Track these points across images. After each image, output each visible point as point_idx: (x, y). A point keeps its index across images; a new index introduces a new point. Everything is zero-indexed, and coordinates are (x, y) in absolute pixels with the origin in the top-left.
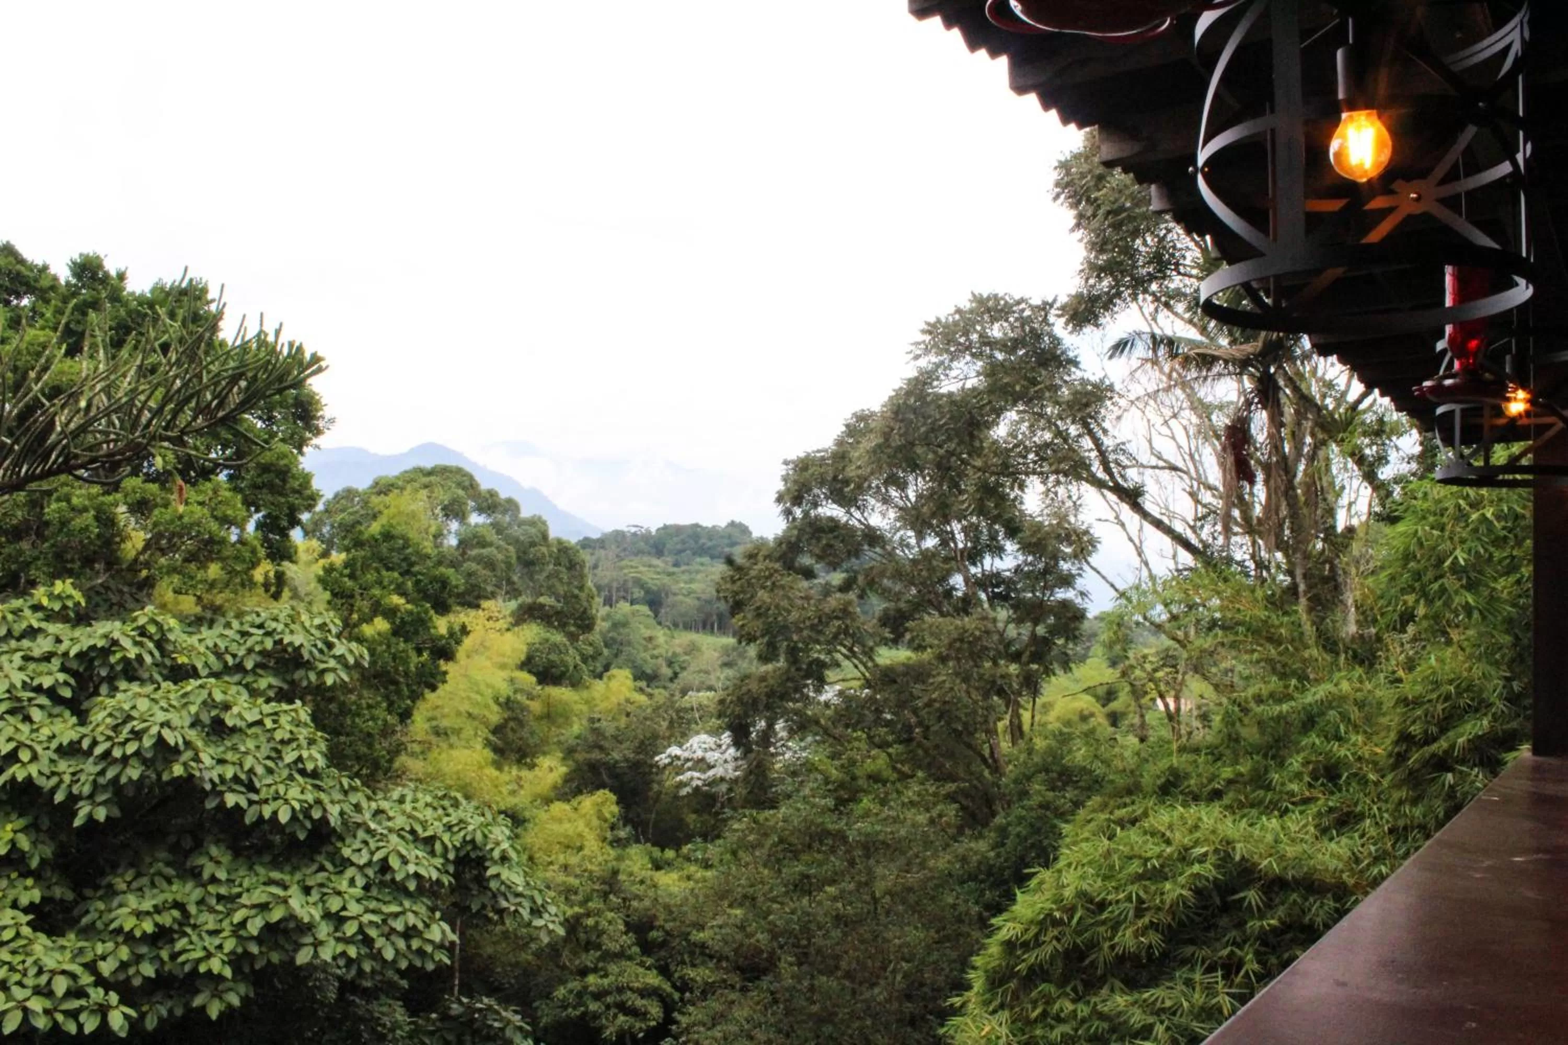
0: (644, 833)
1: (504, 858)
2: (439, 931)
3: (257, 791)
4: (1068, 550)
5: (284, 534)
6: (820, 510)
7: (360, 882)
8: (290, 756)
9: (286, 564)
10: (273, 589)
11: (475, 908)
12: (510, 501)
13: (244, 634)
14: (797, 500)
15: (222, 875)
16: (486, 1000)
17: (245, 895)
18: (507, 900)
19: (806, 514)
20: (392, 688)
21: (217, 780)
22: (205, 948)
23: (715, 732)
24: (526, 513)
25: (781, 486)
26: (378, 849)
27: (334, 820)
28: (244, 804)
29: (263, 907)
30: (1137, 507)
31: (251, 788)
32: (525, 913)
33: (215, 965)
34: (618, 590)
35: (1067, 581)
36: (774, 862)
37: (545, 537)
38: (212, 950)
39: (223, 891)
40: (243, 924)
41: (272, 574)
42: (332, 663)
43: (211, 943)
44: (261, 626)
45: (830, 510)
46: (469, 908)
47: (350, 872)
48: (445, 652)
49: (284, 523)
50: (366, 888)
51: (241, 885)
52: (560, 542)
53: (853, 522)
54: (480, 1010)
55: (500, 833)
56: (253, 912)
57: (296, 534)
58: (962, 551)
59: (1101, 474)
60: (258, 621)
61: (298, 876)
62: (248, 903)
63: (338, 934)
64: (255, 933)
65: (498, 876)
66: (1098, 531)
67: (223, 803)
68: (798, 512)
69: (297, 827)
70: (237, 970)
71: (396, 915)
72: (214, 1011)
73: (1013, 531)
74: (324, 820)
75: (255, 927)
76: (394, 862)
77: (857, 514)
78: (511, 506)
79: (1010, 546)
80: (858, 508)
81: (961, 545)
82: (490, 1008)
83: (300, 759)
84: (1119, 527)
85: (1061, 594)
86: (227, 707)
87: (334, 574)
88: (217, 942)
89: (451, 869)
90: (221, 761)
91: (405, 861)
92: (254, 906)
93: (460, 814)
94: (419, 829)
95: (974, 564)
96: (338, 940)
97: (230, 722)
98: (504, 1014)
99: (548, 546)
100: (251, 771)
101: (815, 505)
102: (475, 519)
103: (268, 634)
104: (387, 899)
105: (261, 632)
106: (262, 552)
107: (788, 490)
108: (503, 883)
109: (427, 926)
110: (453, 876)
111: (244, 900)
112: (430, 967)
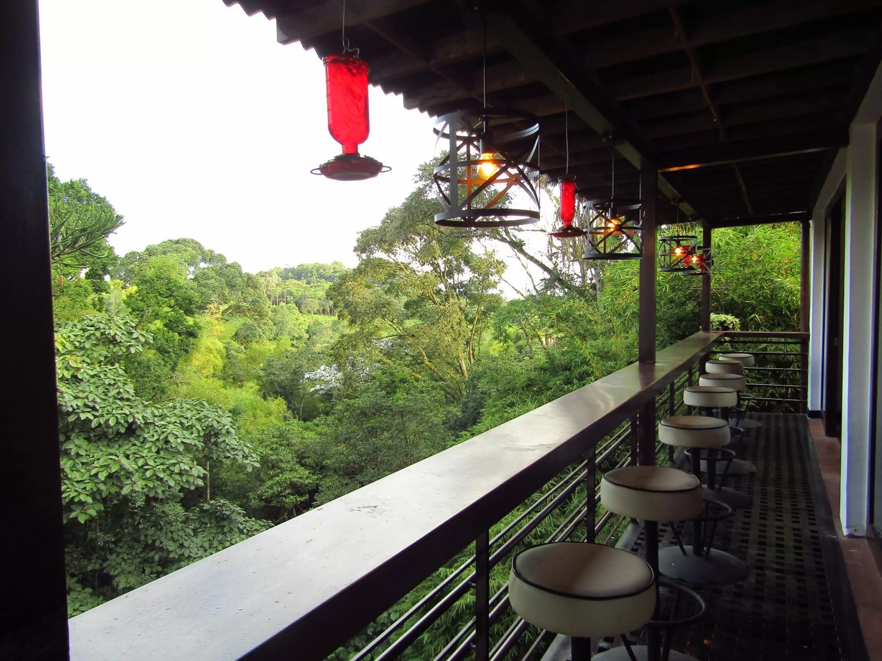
0: (298, 413)
1: (228, 432)
2: (198, 470)
3: (97, 410)
4: (493, 271)
5: (101, 278)
6: (375, 255)
7: (154, 449)
8: (113, 392)
9: (104, 294)
10: (98, 307)
11: (215, 457)
12: (220, 255)
13: (84, 330)
14: (363, 251)
15: (83, 453)
16: (222, 501)
17: (96, 462)
18: (230, 452)
19: (368, 257)
20: (167, 355)
21: (75, 407)
22: (76, 491)
23: (329, 365)
24: (229, 261)
25: (356, 244)
26: (163, 432)
27: (140, 421)
28: (91, 417)
29: (107, 466)
30: (522, 251)
31: (94, 409)
32: (240, 458)
33: (83, 498)
34: (279, 297)
35: (494, 285)
36: (359, 422)
37: (240, 273)
38: (80, 490)
39: (84, 460)
40: (96, 475)
41: (96, 299)
42: (133, 342)
43: (79, 487)
44: (92, 326)
45: (379, 254)
46: (212, 458)
47: (148, 445)
48: (191, 334)
49: (100, 272)
50: (158, 452)
51: (93, 457)
52: (248, 275)
53: (391, 260)
54: (219, 506)
55: (227, 421)
56: (101, 469)
57: (107, 278)
58: (443, 273)
59: (504, 236)
60: (90, 323)
61: (122, 450)
62: (98, 466)
63: (144, 477)
64: (103, 479)
65: (224, 441)
66: (507, 261)
67: (79, 418)
68: (364, 256)
69: (120, 427)
70: (94, 499)
71: (174, 464)
72: (82, 519)
73: (467, 263)
74: (134, 422)
75: (102, 476)
76: (171, 439)
77: (393, 256)
78: (221, 258)
79: (467, 269)
80: (393, 254)
81: (443, 270)
82: (224, 504)
83: (119, 393)
84: (517, 260)
85: (491, 291)
86: (78, 369)
87: (133, 299)
88: (83, 486)
89: (202, 440)
90: (76, 398)
91: (177, 437)
92: (101, 466)
93: (205, 413)
94: (184, 421)
95: (450, 278)
96: (144, 479)
97: (80, 377)
98: (232, 507)
99: (241, 277)
100: (94, 401)
101: (372, 253)
102: (202, 265)
103: (97, 329)
104: (169, 457)
105: (93, 328)
106: (90, 289)
107: (359, 245)
108: (227, 444)
109: (191, 468)
110: (203, 442)
111: (96, 464)
112: (193, 488)
